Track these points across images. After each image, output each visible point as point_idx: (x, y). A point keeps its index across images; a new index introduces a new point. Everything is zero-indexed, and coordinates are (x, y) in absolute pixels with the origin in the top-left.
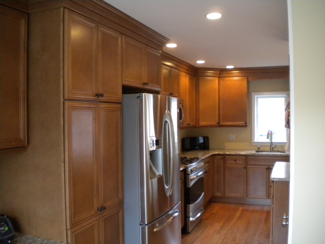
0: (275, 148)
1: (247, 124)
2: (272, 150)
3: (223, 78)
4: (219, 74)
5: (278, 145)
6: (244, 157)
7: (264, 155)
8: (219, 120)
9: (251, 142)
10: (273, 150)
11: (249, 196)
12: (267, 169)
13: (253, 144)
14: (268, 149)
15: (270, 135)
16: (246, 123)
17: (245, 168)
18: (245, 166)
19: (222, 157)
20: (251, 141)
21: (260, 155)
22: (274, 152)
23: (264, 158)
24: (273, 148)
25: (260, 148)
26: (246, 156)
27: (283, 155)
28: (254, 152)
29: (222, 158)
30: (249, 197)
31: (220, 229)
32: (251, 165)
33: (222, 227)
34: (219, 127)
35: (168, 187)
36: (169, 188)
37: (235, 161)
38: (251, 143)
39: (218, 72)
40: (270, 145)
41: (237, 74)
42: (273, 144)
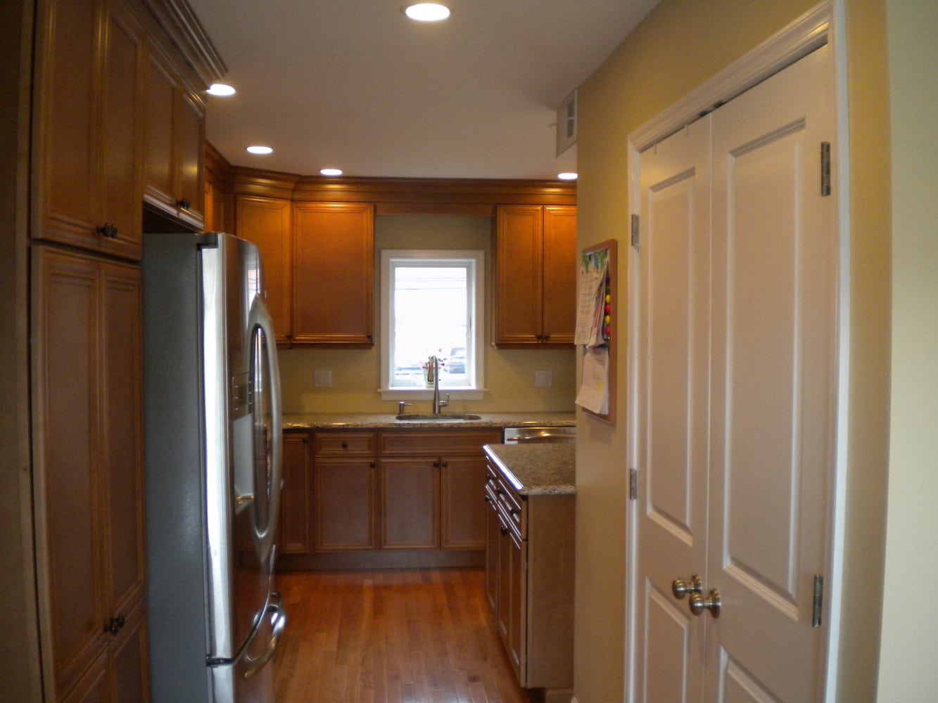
0: (445, 405)
1: (372, 341)
2: (437, 412)
3: (301, 205)
4: (293, 191)
5: (452, 397)
6: (370, 435)
7: (426, 426)
8: (292, 328)
9: (379, 390)
10: (439, 412)
11: (386, 547)
12: (436, 465)
13: (384, 397)
14: (427, 409)
15: (432, 370)
16: (370, 337)
17: (372, 466)
18: (371, 460)
19: (304, 436)
20: (380, 387)
21: (416, 426)
22: (445, 417)
23: (426, 435)
24: (440, 407)
25: (405, 408)
26: (377, 431)
27: (477, 425)
28: (393, 420)
29: (304, 441)
30: (386, 549)
31: (339, 647)
32: (391, 456)
33: (341, 644)
34: (289, 348)
35: (263, 535)
36: (266, 536)
37: (345, 446)
38: (379, 393)
39: (290, 186)
40: (432, 397)
41: (339, 195)
42: (441, 397)
